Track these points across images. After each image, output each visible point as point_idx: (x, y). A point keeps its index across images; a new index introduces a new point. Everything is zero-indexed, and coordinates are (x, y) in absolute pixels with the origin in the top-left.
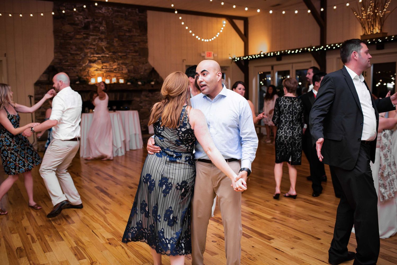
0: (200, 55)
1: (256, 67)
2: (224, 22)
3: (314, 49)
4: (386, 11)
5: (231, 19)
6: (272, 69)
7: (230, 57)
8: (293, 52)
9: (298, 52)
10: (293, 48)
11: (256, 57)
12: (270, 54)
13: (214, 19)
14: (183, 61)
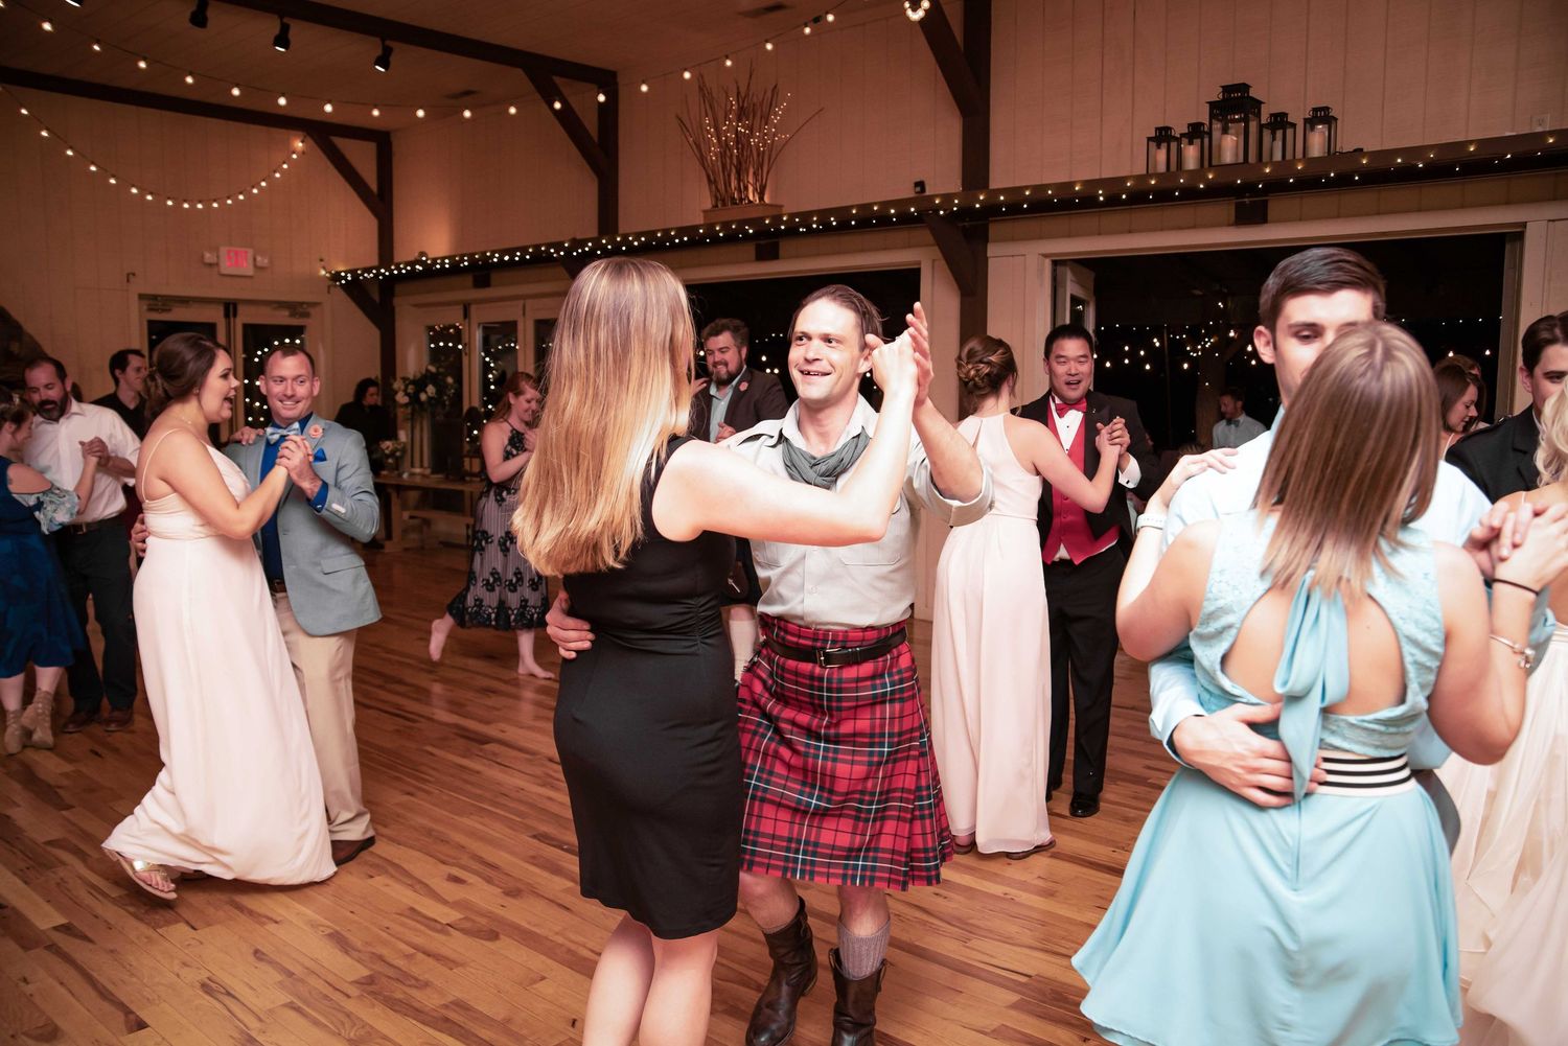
0: (203, 257)
1: (415, 306)
2: (300, 145)
3: (568, 252)
4: (775, 135)
5: (322, 133)
6: (466, 315)
7: (324, 268)
8: (507, 258)
9: (522, 257)
10: (507, 246)
11: (399, 270)
12: (443, 264)
13: (257, 132)
14: (130, 276)
